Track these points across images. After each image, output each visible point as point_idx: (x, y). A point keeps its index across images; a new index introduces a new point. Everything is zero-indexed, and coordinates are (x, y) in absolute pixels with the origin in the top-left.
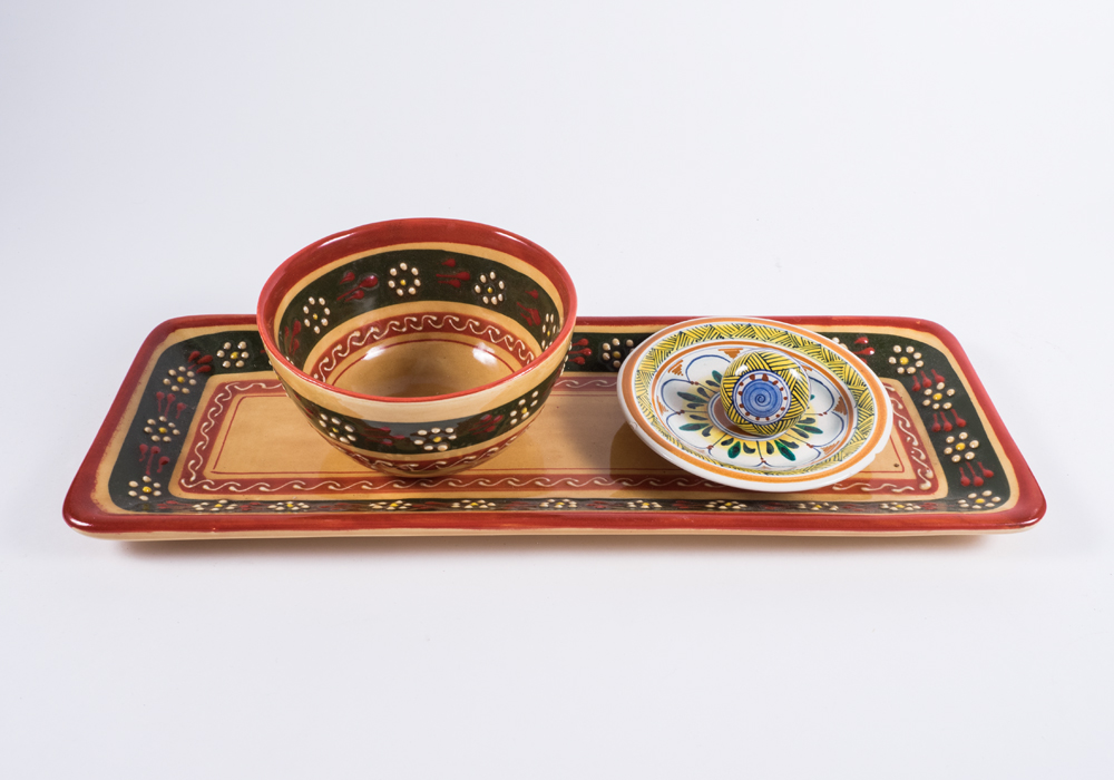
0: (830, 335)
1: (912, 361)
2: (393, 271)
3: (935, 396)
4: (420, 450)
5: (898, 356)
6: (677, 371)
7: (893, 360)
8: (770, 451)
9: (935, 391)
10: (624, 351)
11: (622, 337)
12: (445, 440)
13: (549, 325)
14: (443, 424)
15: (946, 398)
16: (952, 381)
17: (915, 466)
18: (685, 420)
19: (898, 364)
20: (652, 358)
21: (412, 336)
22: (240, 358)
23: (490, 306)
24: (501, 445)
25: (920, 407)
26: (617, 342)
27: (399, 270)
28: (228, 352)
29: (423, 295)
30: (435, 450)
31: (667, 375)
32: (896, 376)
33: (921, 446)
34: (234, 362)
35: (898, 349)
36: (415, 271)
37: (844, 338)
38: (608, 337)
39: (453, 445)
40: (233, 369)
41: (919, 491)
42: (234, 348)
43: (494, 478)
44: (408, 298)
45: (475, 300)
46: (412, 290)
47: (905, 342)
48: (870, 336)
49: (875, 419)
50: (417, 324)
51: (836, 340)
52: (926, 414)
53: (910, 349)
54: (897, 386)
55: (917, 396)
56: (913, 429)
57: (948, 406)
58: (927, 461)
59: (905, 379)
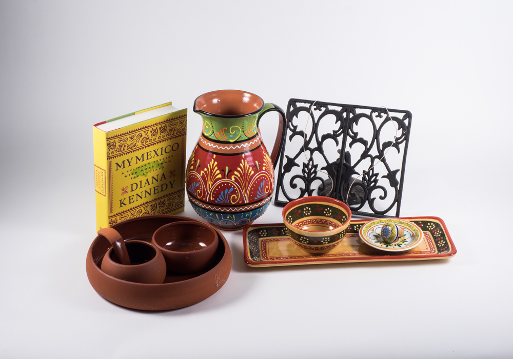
0: (412, 222)
1: (432, 227)
2: (305, 209)
3: (437, 234)
4: (322, 244)
5: (429, 226)
6: (373, 231)
7: (428, 227)
8: (395, 245)
9: (437, 232)
10: (359, 227)
11: (359, 225)
12: (327, 241)
13: (344, 219)
14: (327, 237)
15: (439, 234)
16: (441, 230)
17: (431, 248)
18: (376, 241)
19: (429, 227)
20: (367, 227)
21: (309, 225)
22: (265, 234)
23: (328, 216)
24: (337, 243)
25: (433, 236)
26: (358, 226)
27: (306, 209)
28: (262, 233)
29: (312, 215)
30: (325, 244)
31: (370, 232)
32: (428, 230)
33: (433, 245)
34: (264, 235)
35: (429, 224)
36: (310, 209)
37: (415, 222)
38: (355, 225)
39: (329, 242)
40: (264, 237)
41: (431, 253)
42: (263, 232)
43: (333, 255)
44: (308, 216)
45: (324, 215)
46: (309, 214)
47: (430, 222)
48: (422, 221)
49: (419, 237)
50: (310, 222)
51: (413, 223)
52: (435, 238)
53: (432, 224)
54: (428, 233)
55: (433, 234)
56: (431, 241)
57: (439, 235)
58: (434, 247)
59: (431, 231)
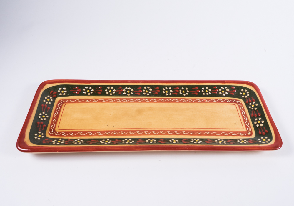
1: (246, 94)
7: (241, 93)
9: (252, 104)
11: (168, 87)
16: (257, 101)
17: (247, 127)
19: (242, 95)
22: (64, 92)
25: (248, 108)
26: (166, 88)
32: (242, 98)
33: (248, 121)
34: (62, 94)
35: (242, 90)
37: (228, 87)
38: (164, 87)
40: (62, 96)
41: (247, 135)
42: (62, 90)
43: (133, 131)
47: (244, 88)
48: (235, 86)
53: (246, 90)
54: (242, 101)
55: (247, 105)
56: (246, 115)
57: (256, 109)
58: (250, 125)
59: (244, 99)
